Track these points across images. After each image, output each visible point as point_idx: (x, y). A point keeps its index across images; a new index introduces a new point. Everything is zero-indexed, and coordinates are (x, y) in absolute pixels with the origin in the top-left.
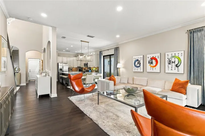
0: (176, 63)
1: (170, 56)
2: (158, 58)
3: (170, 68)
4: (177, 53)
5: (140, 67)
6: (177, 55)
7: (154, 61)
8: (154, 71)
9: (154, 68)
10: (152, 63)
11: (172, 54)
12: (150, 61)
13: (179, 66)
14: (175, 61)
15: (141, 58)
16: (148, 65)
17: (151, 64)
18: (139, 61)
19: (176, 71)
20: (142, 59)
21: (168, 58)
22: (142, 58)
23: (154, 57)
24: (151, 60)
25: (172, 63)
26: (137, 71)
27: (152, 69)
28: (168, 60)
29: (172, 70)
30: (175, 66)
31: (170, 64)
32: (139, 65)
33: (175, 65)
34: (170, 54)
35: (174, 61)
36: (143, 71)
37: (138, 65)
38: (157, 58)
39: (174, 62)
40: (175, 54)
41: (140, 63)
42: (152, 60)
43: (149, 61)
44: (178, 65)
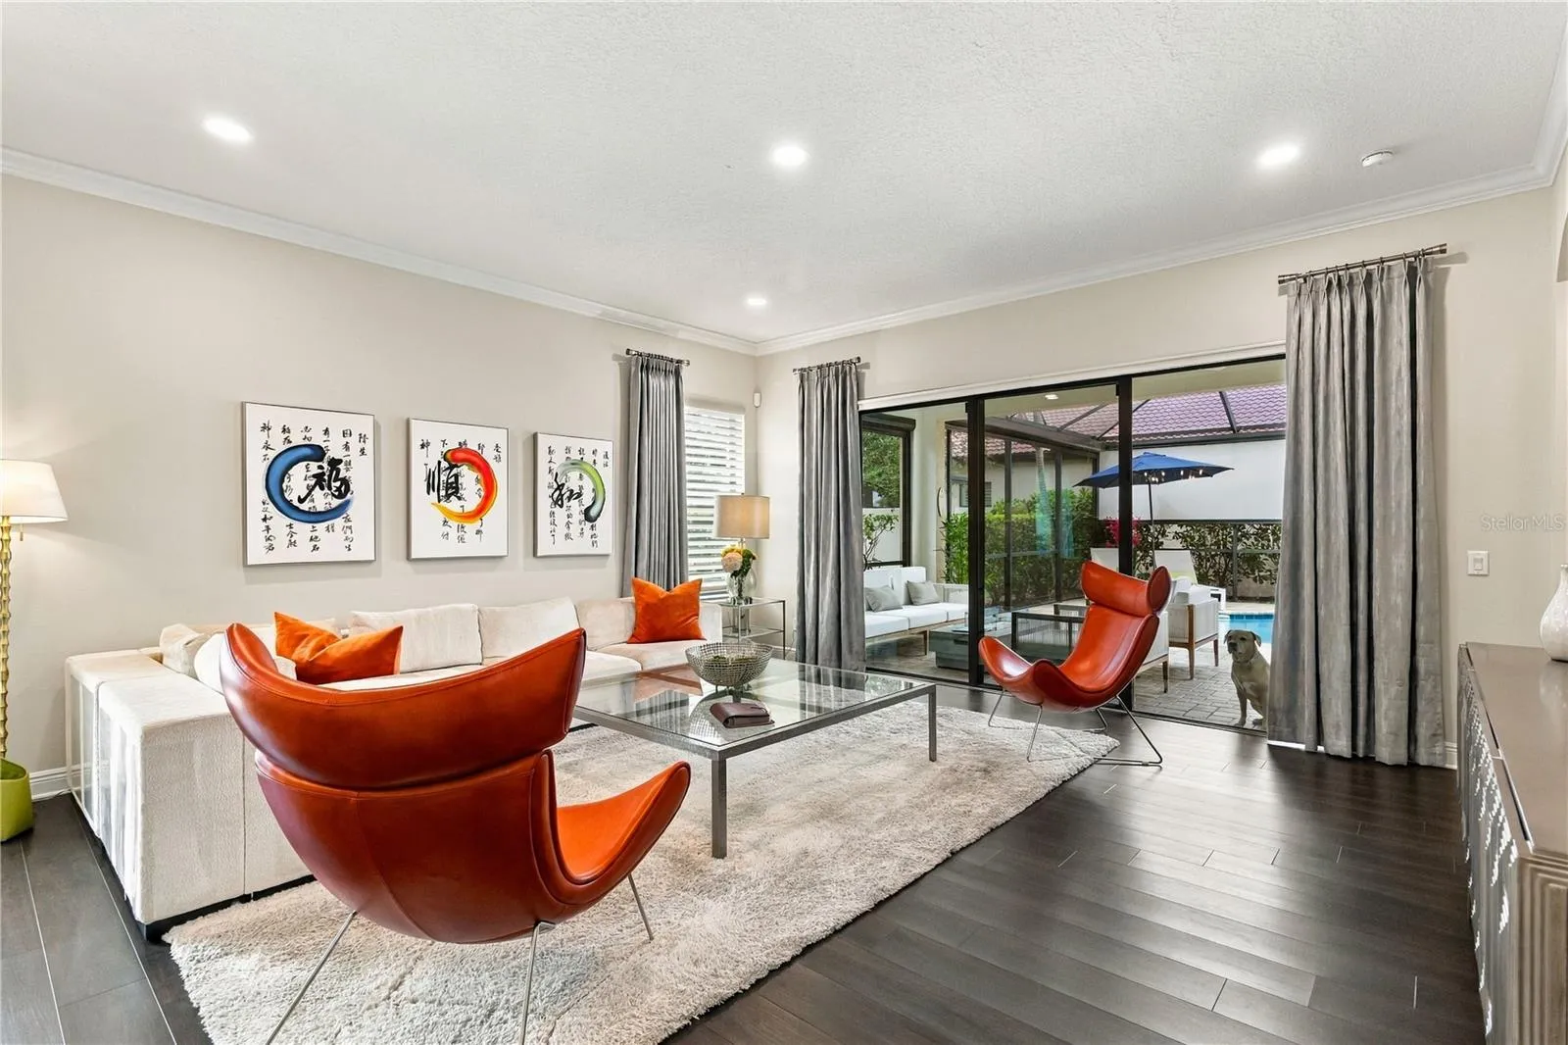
0: (587, 500)
1: (559, 458)
2: (498, 459)
3: (561, 530)
4: (589, 446)
5: (339, 522)
6: (588, 458)
7: (468, 477)
8: (473, 547)
9: (471, 527)
10: (453, 489)
11: (568, 450)
12: (443, 478)
13: (599, 515)
14: (581, 487)
15: (353, 441)
16: (424, 502)
17: (448, 496)
18: (334, 463)
19: (582, 545)
20: (369, 446)
21: (552, 465)
22: (362, 438)
23: (473, 446)
24: (445, 464)
25: (569, 499)
26: (303, 553)
27: (454, 533)
28: (550, 479)
29: (567, 537)
30: (583, 517)
31: (561, 506)
32: (336, 502)
33: (583, 508)
34: (559, 444)
35: (576, 490)
36: (370, 558)
37: (321, 500)
38: (488, 455)
39: (580, 495)
40: (581, 451)
41: (345, 482)
42: (451, 467)
43: (430, 476)
44: (593, 512)
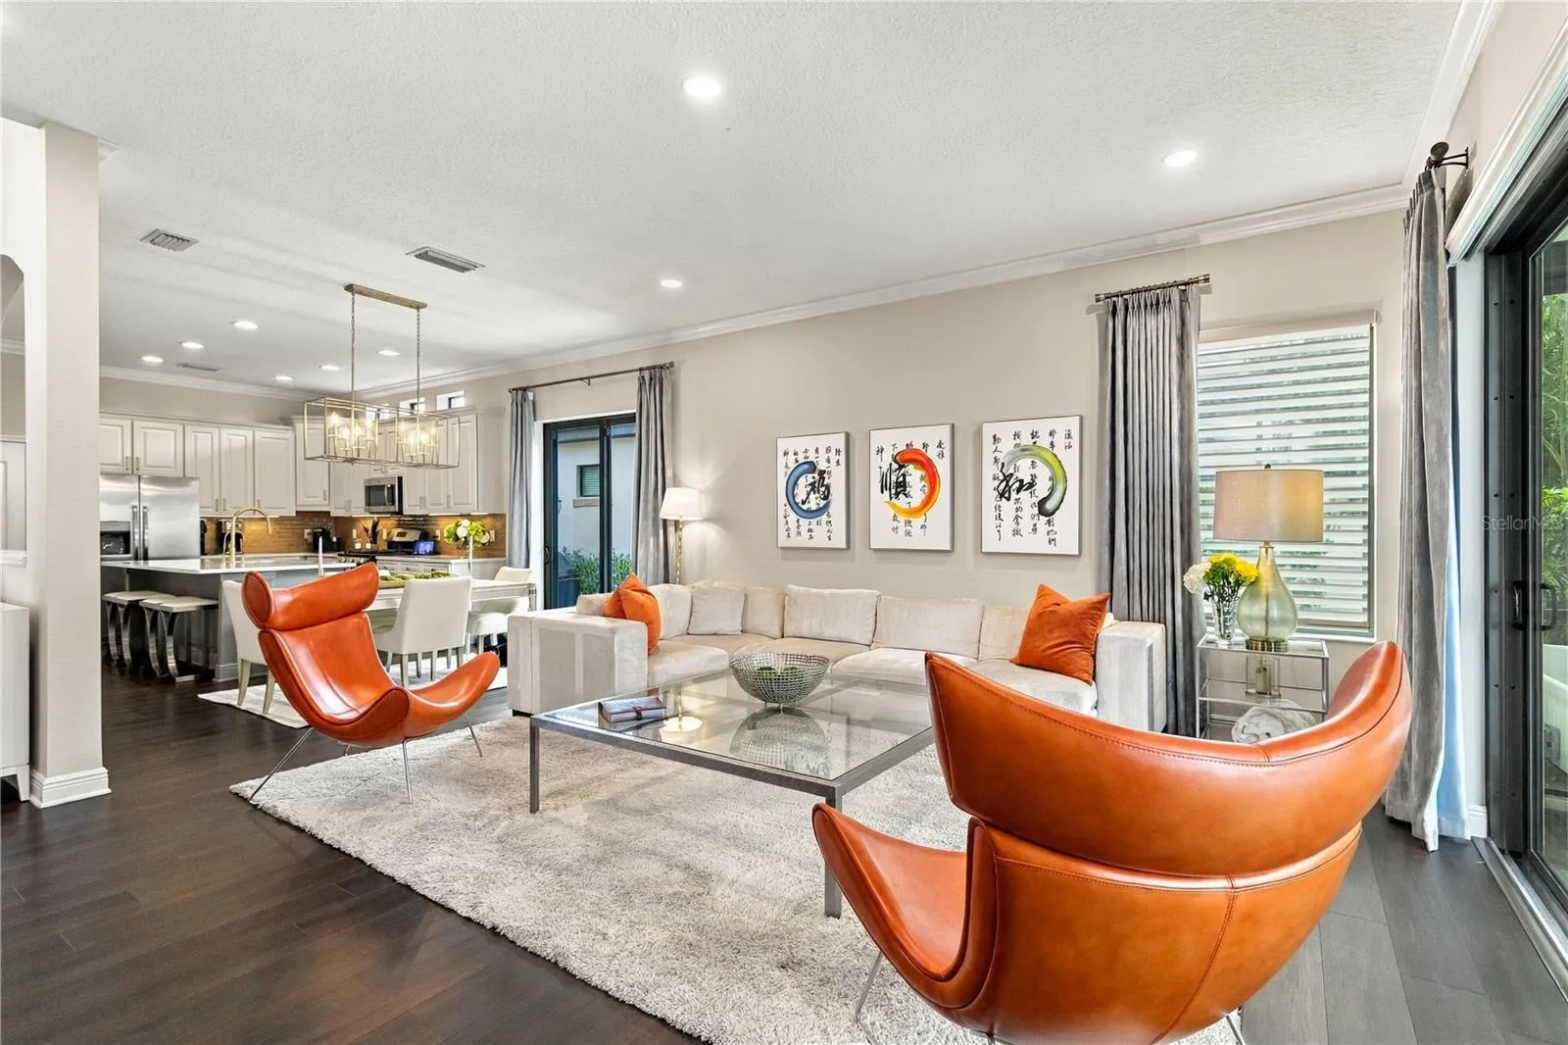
0: (1042, 490)
1: (1007, 446)
2: (941, 455)
3: (1008, 525)
4: (1043, 427)
5: (824, 518)
6: (1044, 441)
7: (914, 475)
8: (918, 541)
9: (917, 521)
10: (901, 487)
11: (1017, 435)
12: (894, 478)
13: (1057, 508)
14: (1034, 477)
15: (833, 456)
16: (879, 500)
17: (897, 494)
18: (822, 473)
19: (1038, 544)
20: (842, 458)
21: (997, 454)
22: (838, 452)
23: (918, 445)
24: (895, 466)
25: (1019, 491)
26: (803, 541)
27: (902, 528)
28: (996, 470)
29: (1016, 532)
30: (1036, 510)
31: (1008, 499)
32: (823, 503)
33: (1036, 500)
34: (1005, 431)
35: (1027, 480)
36: (844, 546)
37: (814, 502)
38: (932, 453)
39: (1031, 485)
40: (1034, 435)
41: (828, 487)
42: (901, 467)
43: (883, 477)
44: (1050, 506)
